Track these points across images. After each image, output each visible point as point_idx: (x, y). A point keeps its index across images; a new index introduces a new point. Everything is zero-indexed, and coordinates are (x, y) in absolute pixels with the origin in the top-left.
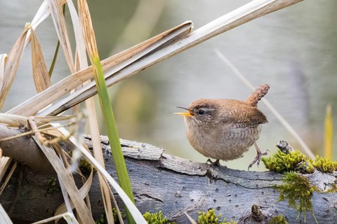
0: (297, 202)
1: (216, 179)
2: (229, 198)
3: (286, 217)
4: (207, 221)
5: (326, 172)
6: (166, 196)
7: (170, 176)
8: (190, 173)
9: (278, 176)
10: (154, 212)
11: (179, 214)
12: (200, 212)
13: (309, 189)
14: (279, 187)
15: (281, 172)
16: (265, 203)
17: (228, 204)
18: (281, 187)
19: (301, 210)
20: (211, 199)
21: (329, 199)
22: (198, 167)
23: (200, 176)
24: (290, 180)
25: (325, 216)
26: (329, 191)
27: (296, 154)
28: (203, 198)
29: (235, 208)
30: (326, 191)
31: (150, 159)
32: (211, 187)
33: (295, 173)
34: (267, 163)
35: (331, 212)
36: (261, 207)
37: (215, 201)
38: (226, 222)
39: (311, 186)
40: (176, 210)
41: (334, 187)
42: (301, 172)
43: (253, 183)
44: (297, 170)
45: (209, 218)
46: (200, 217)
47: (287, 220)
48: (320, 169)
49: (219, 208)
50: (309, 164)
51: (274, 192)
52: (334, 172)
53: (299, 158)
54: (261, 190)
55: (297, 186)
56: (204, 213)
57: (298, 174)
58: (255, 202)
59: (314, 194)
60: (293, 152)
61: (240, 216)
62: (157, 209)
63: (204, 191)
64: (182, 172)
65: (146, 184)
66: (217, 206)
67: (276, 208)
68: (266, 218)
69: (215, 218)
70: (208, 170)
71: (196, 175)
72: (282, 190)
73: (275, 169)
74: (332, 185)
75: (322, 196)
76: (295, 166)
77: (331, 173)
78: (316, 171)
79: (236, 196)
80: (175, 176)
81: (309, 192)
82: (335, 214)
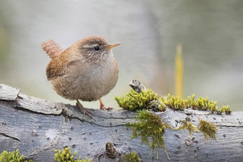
0: (150, 139)
1: (71, 118)
2: (84, 136)
3: (139, 154)
4: (63, 159)
5: (177, 110)
6: (23, 135)
7: (26, 115)
8: (46, 113)
9: (131, 114)
10: (11, 151)
11: (35, 152)
12: (56, 150)
13: (161, 126)
14: (132, 125)
15: (134, 110)
16: (118, 141)
17: (83, 142)
18: (134, 125)
19: (153, 147)
20: (66, 137)
21: (180, 135)
22: (54, 107)
23: (56, 115)
24: (143, 118)
25: (177, 153)
26: (180, 128)
27: (148, 93)
28: (59, 136)
29: (90, 146)
30: (177, 128)
31: (6, 99)
32: (66, 125)
33: (147, 111)
34: (121, 102)
35: (183, 148)
36: (115, 145)
37: (70, 139)
38: (81, 159)
39: (163, 123)
40: (32, 149)
41: (185, 124)
42: (153, 110)
43: (107, 122)
44: (149, 108)
45: (65, 156)
46: (56, 155)
47: (140, 157)
48: (172, 107)
49: (74, 146)
50: (161, 102)
51: (127, 129)
52: (185, 110)
53: (151, 97)
54: (115, 128)
55: (150, 123)
56: (60, 151)
57: (150, 112)
58: (109, 140)
59: (166, 131)
60: (145, 90)
61: (94, 154)
62: (14, 147)
63: (60, 129)
64: (38, 111)
65: (3, 123)
66: (72, 144)
67: (129, 145)
68: (120, 155)
69: (70, 155)
70: (63, 110)
71: (52, 114)
72: (135, 128)
73: (128, 108)
74: (183, 122)
75: (175, 133)
76: (147, 104)
77: (182, 110)
78: (168, 109)
79: (91, 134)
80: (32, 116)
81: (161, 130)
82: (186, 151)
